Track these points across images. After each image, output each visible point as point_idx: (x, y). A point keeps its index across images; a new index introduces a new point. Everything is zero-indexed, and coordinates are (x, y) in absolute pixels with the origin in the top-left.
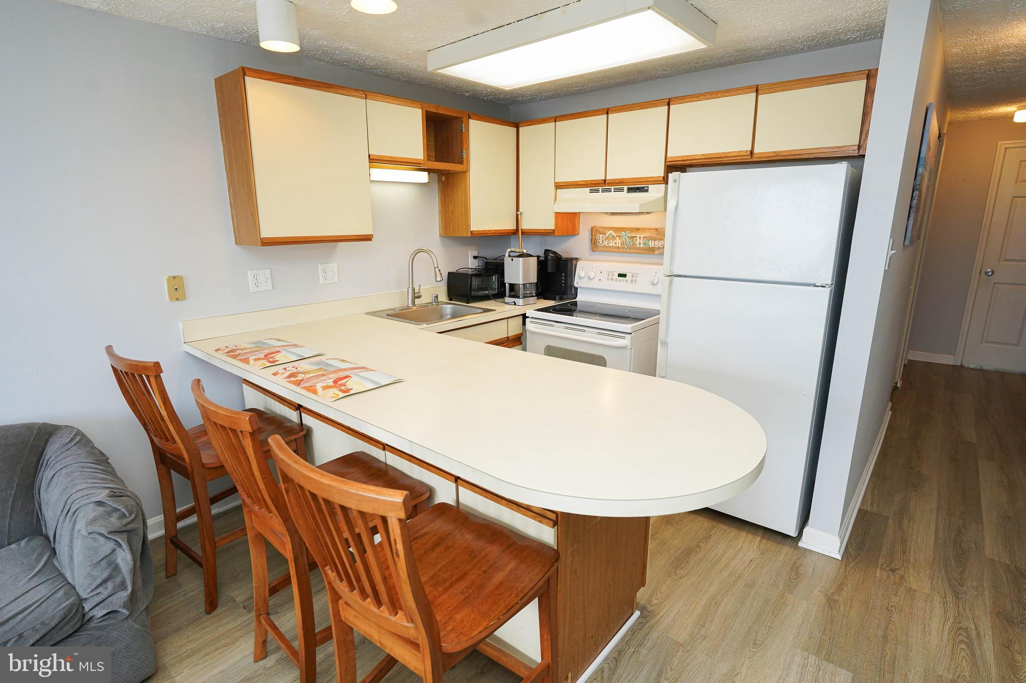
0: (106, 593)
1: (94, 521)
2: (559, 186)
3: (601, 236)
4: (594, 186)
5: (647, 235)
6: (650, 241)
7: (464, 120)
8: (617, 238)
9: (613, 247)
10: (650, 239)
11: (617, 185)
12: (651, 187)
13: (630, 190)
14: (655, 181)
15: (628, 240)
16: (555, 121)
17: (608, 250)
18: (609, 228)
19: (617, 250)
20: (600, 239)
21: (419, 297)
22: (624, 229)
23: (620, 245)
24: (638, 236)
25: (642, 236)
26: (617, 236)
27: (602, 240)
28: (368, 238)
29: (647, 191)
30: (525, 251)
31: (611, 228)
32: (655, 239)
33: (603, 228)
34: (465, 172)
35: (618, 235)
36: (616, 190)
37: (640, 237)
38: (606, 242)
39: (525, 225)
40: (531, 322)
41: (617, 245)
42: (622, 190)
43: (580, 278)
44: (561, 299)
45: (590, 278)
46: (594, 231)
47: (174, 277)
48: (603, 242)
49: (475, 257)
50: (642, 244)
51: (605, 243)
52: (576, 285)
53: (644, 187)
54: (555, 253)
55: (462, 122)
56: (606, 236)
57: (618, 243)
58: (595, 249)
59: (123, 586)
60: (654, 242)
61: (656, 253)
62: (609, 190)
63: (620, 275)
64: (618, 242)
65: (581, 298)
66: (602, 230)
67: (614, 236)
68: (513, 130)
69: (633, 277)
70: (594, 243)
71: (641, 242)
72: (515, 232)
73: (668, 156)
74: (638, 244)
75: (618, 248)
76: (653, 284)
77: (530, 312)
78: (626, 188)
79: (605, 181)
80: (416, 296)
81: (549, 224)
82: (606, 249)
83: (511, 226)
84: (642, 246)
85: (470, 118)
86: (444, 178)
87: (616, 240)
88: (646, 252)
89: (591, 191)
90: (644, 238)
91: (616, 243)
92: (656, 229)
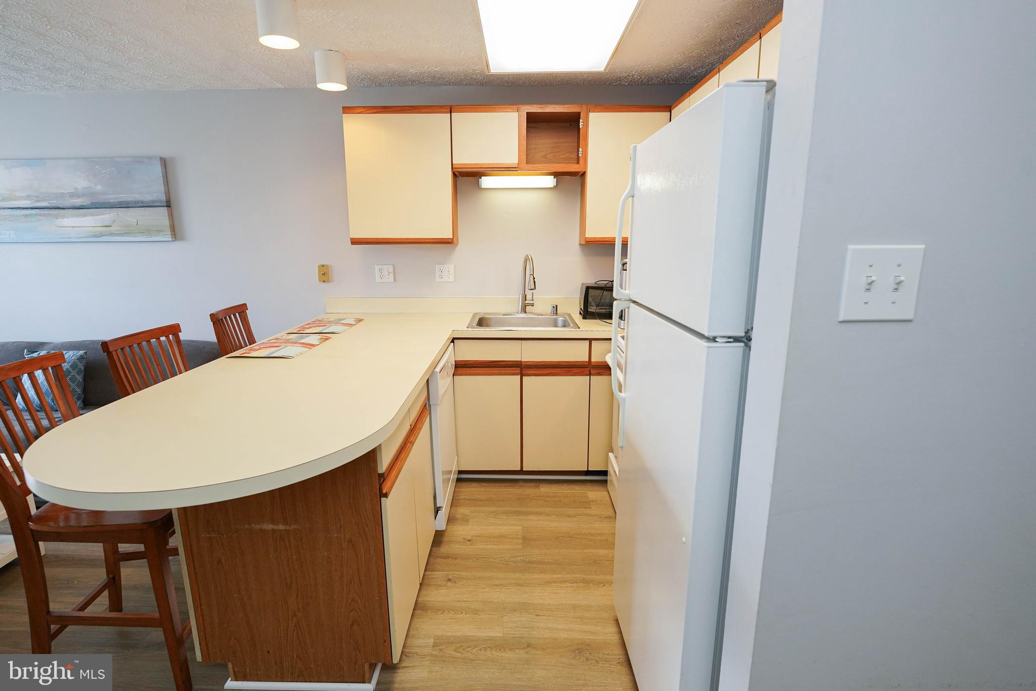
7: (583, 115)
21: (531, 305)
28: (446, 242)
34: (585, 173)
47: (323, 265)
85: (587, 111)
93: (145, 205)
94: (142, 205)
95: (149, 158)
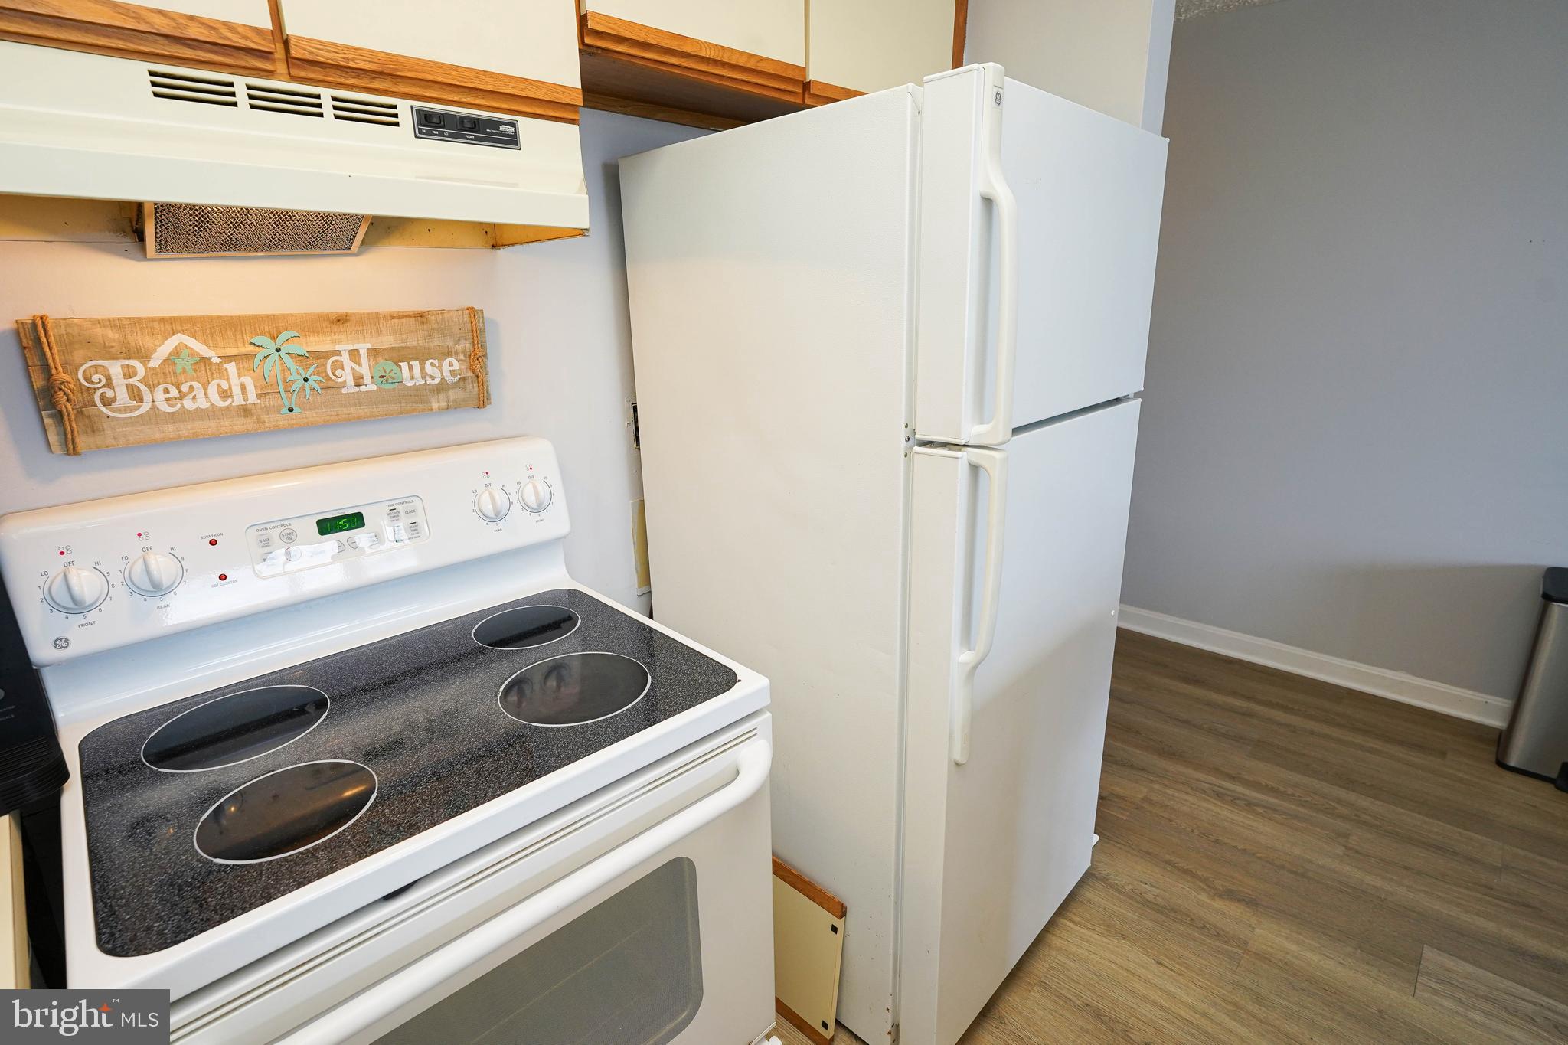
3: (115, 368)
4: (194, 59)
5: (387, 341)
6: (404, 365)
8: (231, 368)
9: (213, 413)
10: (399, 356)
11: (352, 82)
12: (527, 127)
13: (429, 124)
14: (546, 106)
17: (186, 429)
18: (172, 321)
19: (239, 424)
20: (109, 384)
22: (273, 326)
23: (252, 399)
24: (345, 347)
25: (363, 347)
26: (227, 358)
27: (129, 387)
29: (511, 141)
31: (172, 325)
32: (421, 356)
33: (117, 324)
35: (232, 351)
36: (347, 112)
37: (354, 354)
38: (160, 395)
41: (238, 400)
42: (388, 118)
48: (136, 396)
50: (367, 380)
53: (496, 124)
56: (154, 363)
57: (237, 391)
58: (81, 441)
60: (422, 368)
61: (435, 406)
62: (303, 107)
63: (328, 526)
64: (243, 387)
67: (205, 360)
70: (63, 416)
71: (365, 370)
74: (350, 382)
75: (245, 411)
78: (405, 109)
79: (281, 41)
82: (170, 431)
84: (369, 387)
87: (223, 374)
88: (395, 408)
90: (373, 353)
91: (225, 394)
92: (421, 316)
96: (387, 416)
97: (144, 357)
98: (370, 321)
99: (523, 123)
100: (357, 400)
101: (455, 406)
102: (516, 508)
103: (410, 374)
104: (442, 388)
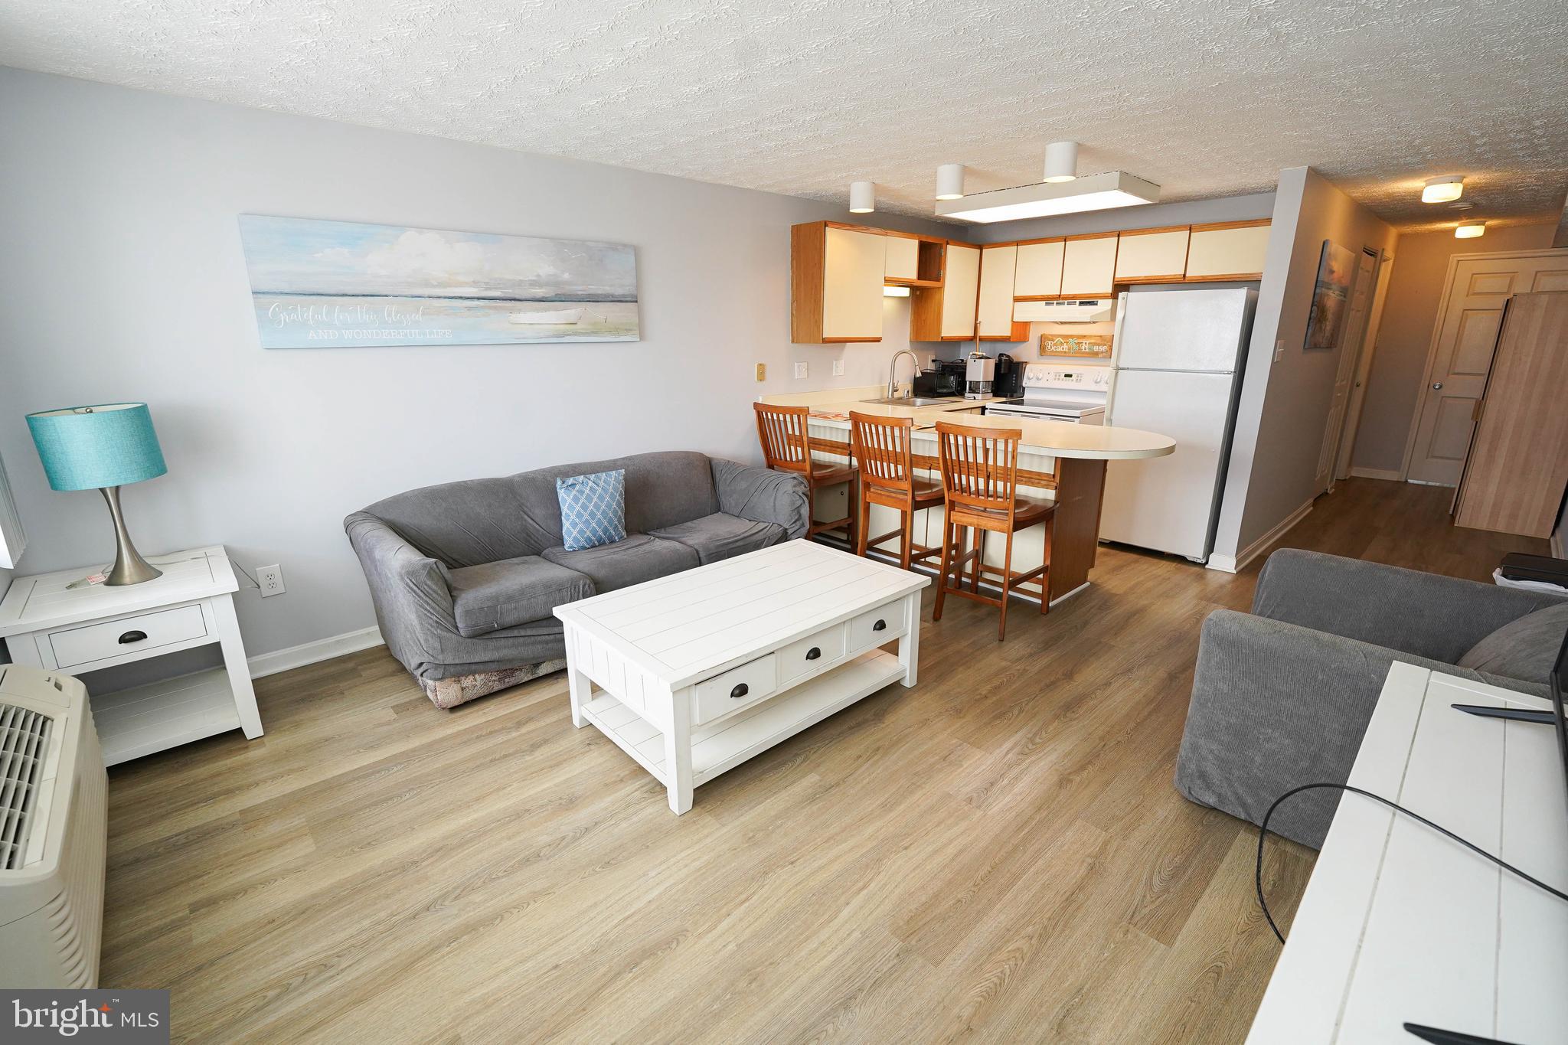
0: (797, 527)
1: (795, 486)
2: (1017, 299)
3: (1050, 342)
4: (1049, 300)
5: (1092, 341)
7: (944, 246)
8: (1065, 344)
9: (1060, 352)
10: (1094, 345)
11: (1071, 299)
12: (1101, 301)
13: (1081, 303)
14: (1104, 297)
15: (1075, 346)
16: (1017, 245)
17: (1056, 354)
18: (1058, 335)
19: (1063, 354)
20: (1048, 345)
21: (896, 391)
22: (1072, 337)
23: (1067, 350)
24: (1084, 342)
26: (1065, 342)
27: (1051, 346)
28: (878, 340)
29: (1096, 304)
30: (984, 354)
32: (1099, 345)
33: (1051, 335)
34: (941, 289)
36: (1069, 303)
37: (1086, 343)
39: (983, 332)
40: (990, 413)
41: (1064, 350)
42: (1075, 303)
43: (1029, 379)
44: (1012, 396)
45: (1038, 379)
46: (1043, 339)
47: (761, 365)
49: (933, 361)
51: (1053, 348)
52: (1024, 385)
53: (1093, 301)
54: (1008, 356)
55: (941, 247)
56: (1055, 342)
57: (1065, 348)
58: (1043, 354)
59: (803, 525)
60: (1098, 347)
61: (1099, 356)
62: (1063, 304)
63: (1066, 376)
65: (1027, 396)
66: (1052, 338)
67: (1061, 343)
68: (978, 251)
69: (1078, 377)
70: (1043, 349)
71: (1087, 347)
72: (972, 339)
73: (1116, 276)
74: (1084, 349)
75: (1065, 352)
76: (1096, 382)
77: (989, 404)
78: (1078, 302)
79: (1060, 295)
80: (895, 390)
81: (1005, 331)
82: (1053, 354)
83: (970, 333)
84: (1087, 350)
85: (948, 244)
86: (918, 293)
87: (1063, 345)
88: (1091, 355)
89: (1047, 304)
90: (1089, 343)
91: (1063, 348)
92: (1101, 336)
93: (616, 299)
94: (613, 299)
95: (625, 246)
96: (1090, 357)
97: (1053, 340)
98: (1090, 337)
99: (1099, 301)
100: (1086, 353)
101: (1104, 357)
102: (1103, 381)
103: (1096, 349)
104: (1102, 352)
